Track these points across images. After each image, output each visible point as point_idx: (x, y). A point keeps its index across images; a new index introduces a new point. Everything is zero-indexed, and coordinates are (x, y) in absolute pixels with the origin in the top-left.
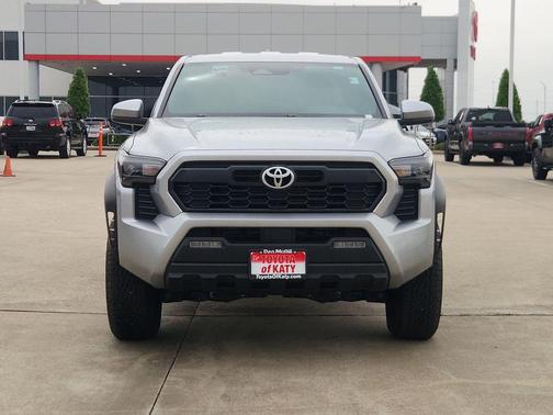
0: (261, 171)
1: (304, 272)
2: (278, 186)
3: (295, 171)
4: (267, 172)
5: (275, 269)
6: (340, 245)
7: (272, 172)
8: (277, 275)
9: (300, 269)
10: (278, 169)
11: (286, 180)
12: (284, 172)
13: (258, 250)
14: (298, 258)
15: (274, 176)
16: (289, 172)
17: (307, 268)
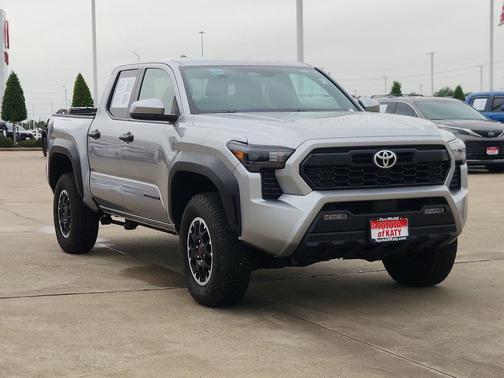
0: (372, 155)
1: (407, 235)
2: (386, 166)
3: (397, 154)
4: (377, 154)
5: (387, 233)
6: (429, 211)
7: (381, 154)
8: (390, 238)
9: (404, 232)
10: (385, 152)
11: (392, 160)
12: (390, 154)
13: (375, 219)
14: (403, 224)
15: (383, 158)
16: (393, 154)
17: (409, 230)
